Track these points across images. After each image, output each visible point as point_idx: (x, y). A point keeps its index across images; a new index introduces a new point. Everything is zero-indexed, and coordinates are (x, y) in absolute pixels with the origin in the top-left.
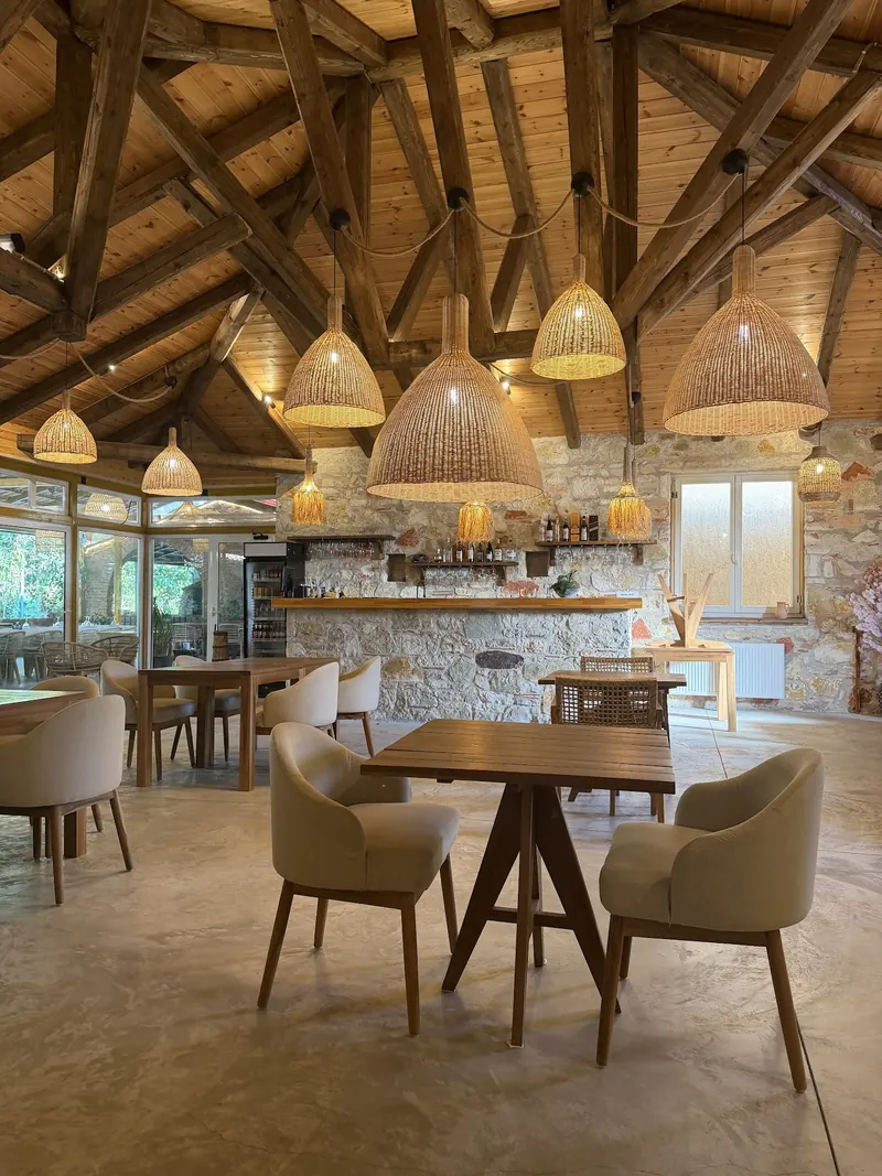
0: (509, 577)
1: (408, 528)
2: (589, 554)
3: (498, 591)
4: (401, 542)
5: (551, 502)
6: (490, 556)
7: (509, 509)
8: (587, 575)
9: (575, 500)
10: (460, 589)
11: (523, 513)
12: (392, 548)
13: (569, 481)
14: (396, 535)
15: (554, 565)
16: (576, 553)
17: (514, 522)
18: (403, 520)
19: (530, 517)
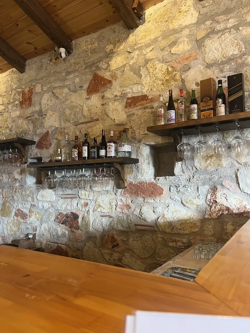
0: (130, 178)
1: (45, 131)
2: (231, 140)
3: (118, 194)
4: (40, 145)
5: (178, 77)
6: (102, 153)
7: (130, 96)
8: (231, 172)
9: (209, 66)
10: (83, 192)
11: (144, 98)
12: (34, 151)
13: (200, 43)
14: (36, 139)
15: (181, 159)
16: (212, 140)
17: (133, 110)
18: (42, 125)
19: (152, 100)
